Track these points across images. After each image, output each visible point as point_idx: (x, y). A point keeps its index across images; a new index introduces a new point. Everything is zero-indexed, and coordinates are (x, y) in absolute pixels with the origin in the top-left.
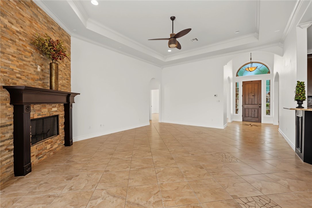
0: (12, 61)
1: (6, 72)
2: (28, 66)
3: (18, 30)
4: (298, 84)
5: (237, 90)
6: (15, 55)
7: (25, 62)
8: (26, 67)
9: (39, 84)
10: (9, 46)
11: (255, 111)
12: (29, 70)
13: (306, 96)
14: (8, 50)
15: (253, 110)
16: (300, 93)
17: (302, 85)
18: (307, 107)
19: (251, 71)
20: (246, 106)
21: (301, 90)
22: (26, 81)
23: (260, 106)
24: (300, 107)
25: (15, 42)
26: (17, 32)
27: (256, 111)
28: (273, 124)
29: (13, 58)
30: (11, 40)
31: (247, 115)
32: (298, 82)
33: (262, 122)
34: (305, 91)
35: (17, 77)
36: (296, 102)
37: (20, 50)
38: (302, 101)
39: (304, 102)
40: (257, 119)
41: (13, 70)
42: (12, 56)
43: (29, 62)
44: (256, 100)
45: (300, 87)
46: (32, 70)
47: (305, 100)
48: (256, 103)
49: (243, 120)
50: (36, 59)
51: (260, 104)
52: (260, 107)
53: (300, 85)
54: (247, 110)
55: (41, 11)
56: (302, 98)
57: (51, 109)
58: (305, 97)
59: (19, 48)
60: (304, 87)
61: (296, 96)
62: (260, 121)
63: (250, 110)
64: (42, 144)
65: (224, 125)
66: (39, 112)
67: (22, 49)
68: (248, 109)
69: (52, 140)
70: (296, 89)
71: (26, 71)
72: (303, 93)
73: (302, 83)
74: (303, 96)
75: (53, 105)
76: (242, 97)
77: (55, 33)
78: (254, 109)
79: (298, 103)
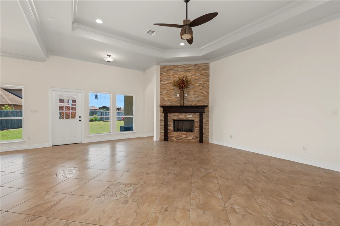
0: (165, 96)
1: (162, 101)
2: (172, 96)
3: (167, 83)
6: (166, 93)
7: (170, 95)
8: (171, 97)
9: (178, 103)
10: (164, 91)
12: (172, 98)
14: (163, 92)
22: (170, 103)
25: (166, 88)
26: (167, 84)
29: (165, 95)
30: (164, 88)
35: (167, 102)
37: (168, 91)
41: (165, 99)
42: (165, 94)
43: (173, 94)
46: (174, 97)
50: (176, 92)
55: (180, 66)
57: (187, 116)
59: (168, 90)
64: (180, 134)
66: (178, 117)
67: (169, 90)
69: (187, 133)
71: (170, 98)
75: (188, 114)
77: (191, 71)
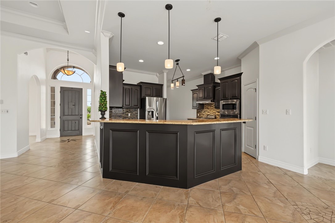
4: (101, 94)
5: (53, 97)
11: (75, 123)
13: (108, 106)
15: (74, 122)
16: (103, 103)
17: (104, 95)
18: (109, 118)
19: (68, 75)
20: (65, 118)
21: (103, 100)
23: (81, 116)
24: (103, 118)
27: (77, 122)
28: (93, 135)
31: (66, 129)
32: (101, 91)
33: (83, 135)
34: (106, 102)
36: (100, 112)
38: (105, 112)
39: (106, 112)
40: (78, 132)
44: (77, 109)
45: (103, 97)
47: (107, 111)
48: (77, 113)
49: (61, 136)
51: (81, 115)
52: (81, 118)
53: (103, 94)
54: (66, 122)
56: (104, 109)
58: (106, 108)
60: (106, 97)
61: (99, 105)
62: (81, 134)
63: (70, 122)
65: (17, 151)
68: (68, 121)
70: (100, 99)
72: (105, 103)
73: (105, 93)
74: (105, 107)
76: (60, 106)
78: (75, 120)
79: (101, 114)
